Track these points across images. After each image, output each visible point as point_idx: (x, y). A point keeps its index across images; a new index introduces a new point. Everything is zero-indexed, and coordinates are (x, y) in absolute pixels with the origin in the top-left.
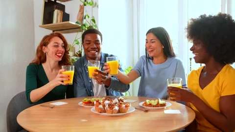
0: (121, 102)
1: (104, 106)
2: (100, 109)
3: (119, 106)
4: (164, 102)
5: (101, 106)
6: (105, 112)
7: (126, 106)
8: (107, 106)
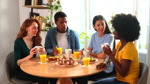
0: (71, 60)
1: (62, 62)
2: (60, 63)
3: (70, 62)
4: (95, 59)
5: (61, 62)
6: (62, 64)
7: (73, 62)
8: (63, 62)
